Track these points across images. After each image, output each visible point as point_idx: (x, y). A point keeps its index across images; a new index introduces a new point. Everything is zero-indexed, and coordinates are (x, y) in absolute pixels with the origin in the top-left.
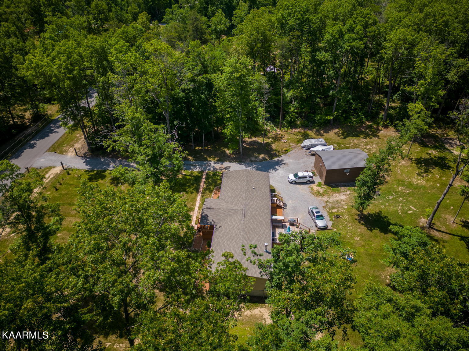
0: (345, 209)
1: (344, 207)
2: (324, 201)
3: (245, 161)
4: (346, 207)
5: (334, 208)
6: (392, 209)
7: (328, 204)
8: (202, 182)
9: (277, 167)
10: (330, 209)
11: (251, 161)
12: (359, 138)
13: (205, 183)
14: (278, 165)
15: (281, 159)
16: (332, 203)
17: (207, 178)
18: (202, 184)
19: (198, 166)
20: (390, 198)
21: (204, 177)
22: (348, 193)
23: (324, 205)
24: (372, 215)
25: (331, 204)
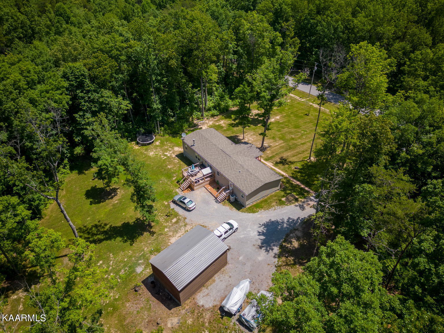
0: (166, 227)
1: (168, 229)
2: (189, 224)
3: (301, 225)
4: (166, 230)
6: (120, 256)
7: (183, 224)
8: (300, 184)
10: (179, 219)
11: (296, 230)
13: (297, 185)
14: (264, 240)
15: (272, 253)
16: (181, 227)
17: (302, 189)
18: (298, 183)
20: (123, 271)
21: (307, 189)
23: (187, 220)
24: (139, 235)
25: (181, 224)
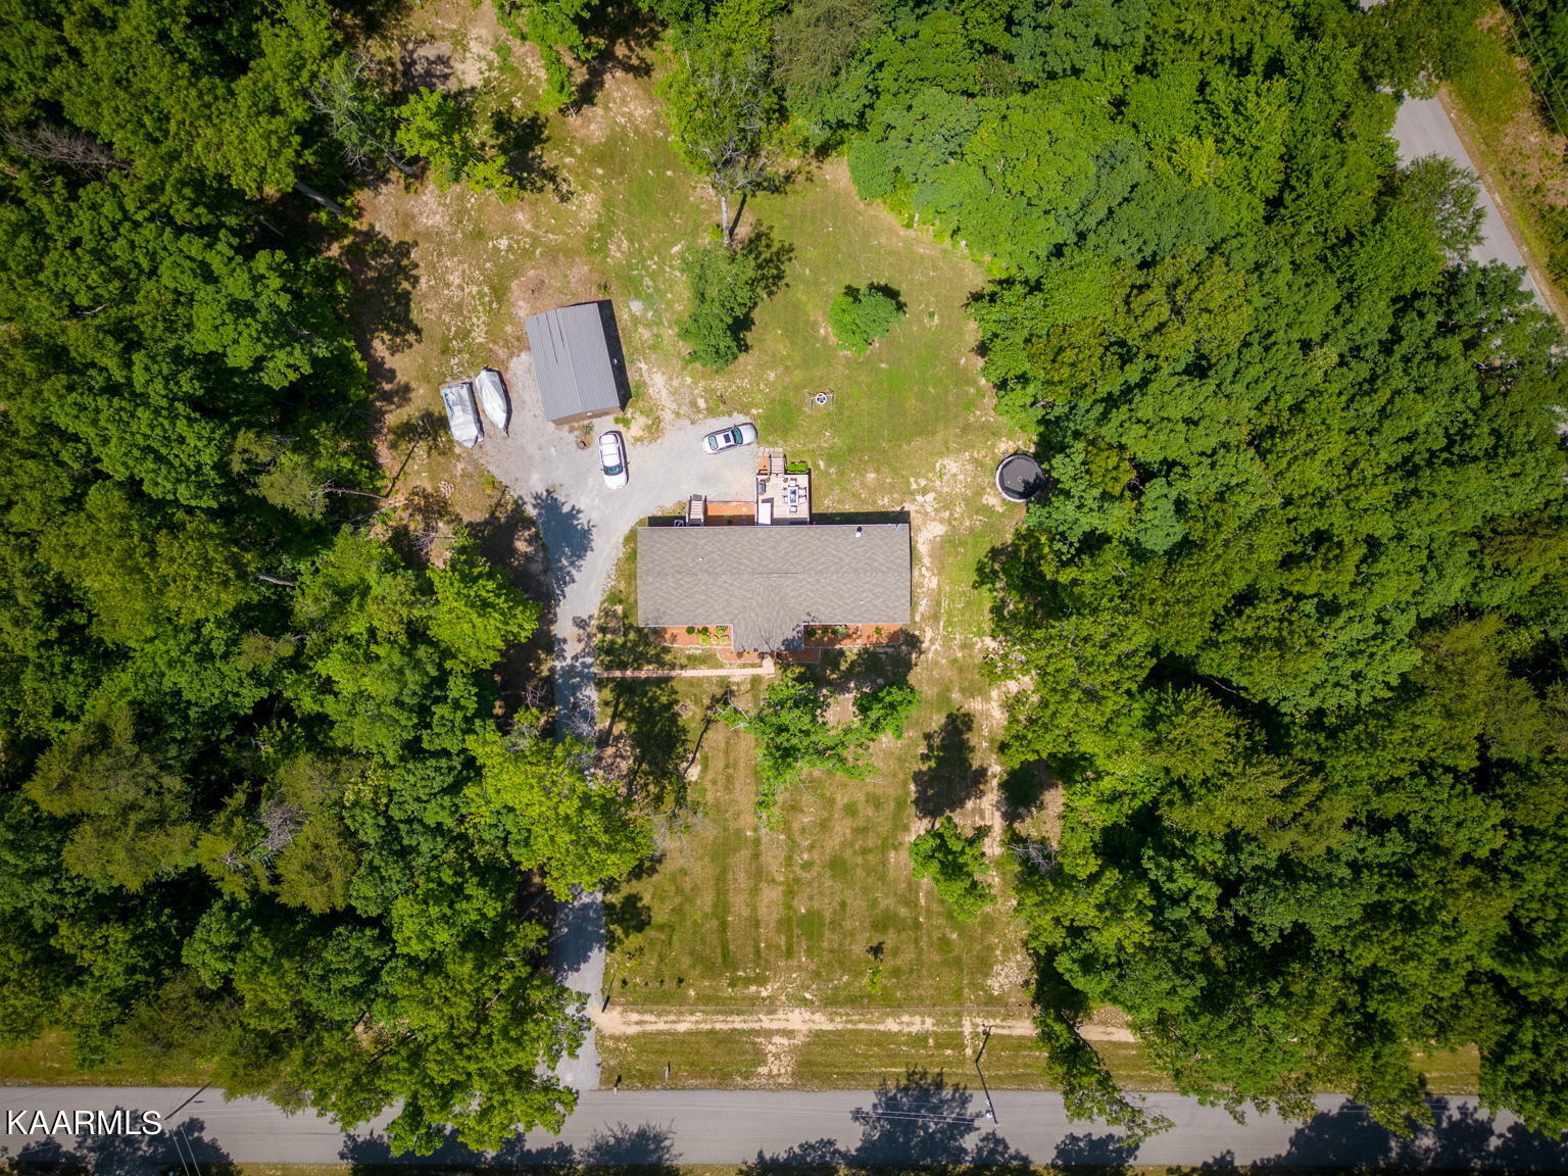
0: (695, 383)
1: (688, 382)
3: (549, 587)
4: (689, 379)
5: (694, 404)
8: (637, 674)
9: (566, 509)
10: (700, 411)
11: (545, 571)
12: (415, 295)
13: (639, 668)
14: (560, 508)
15: (529, 500)
16: (680, 406)
17: (623, 666)
18: (643, 674)
19: (574, 694)
20: (651, 284)
21: (618, 674)
22: (644, 366)
23: (688, 422)
25: (685, 408)
